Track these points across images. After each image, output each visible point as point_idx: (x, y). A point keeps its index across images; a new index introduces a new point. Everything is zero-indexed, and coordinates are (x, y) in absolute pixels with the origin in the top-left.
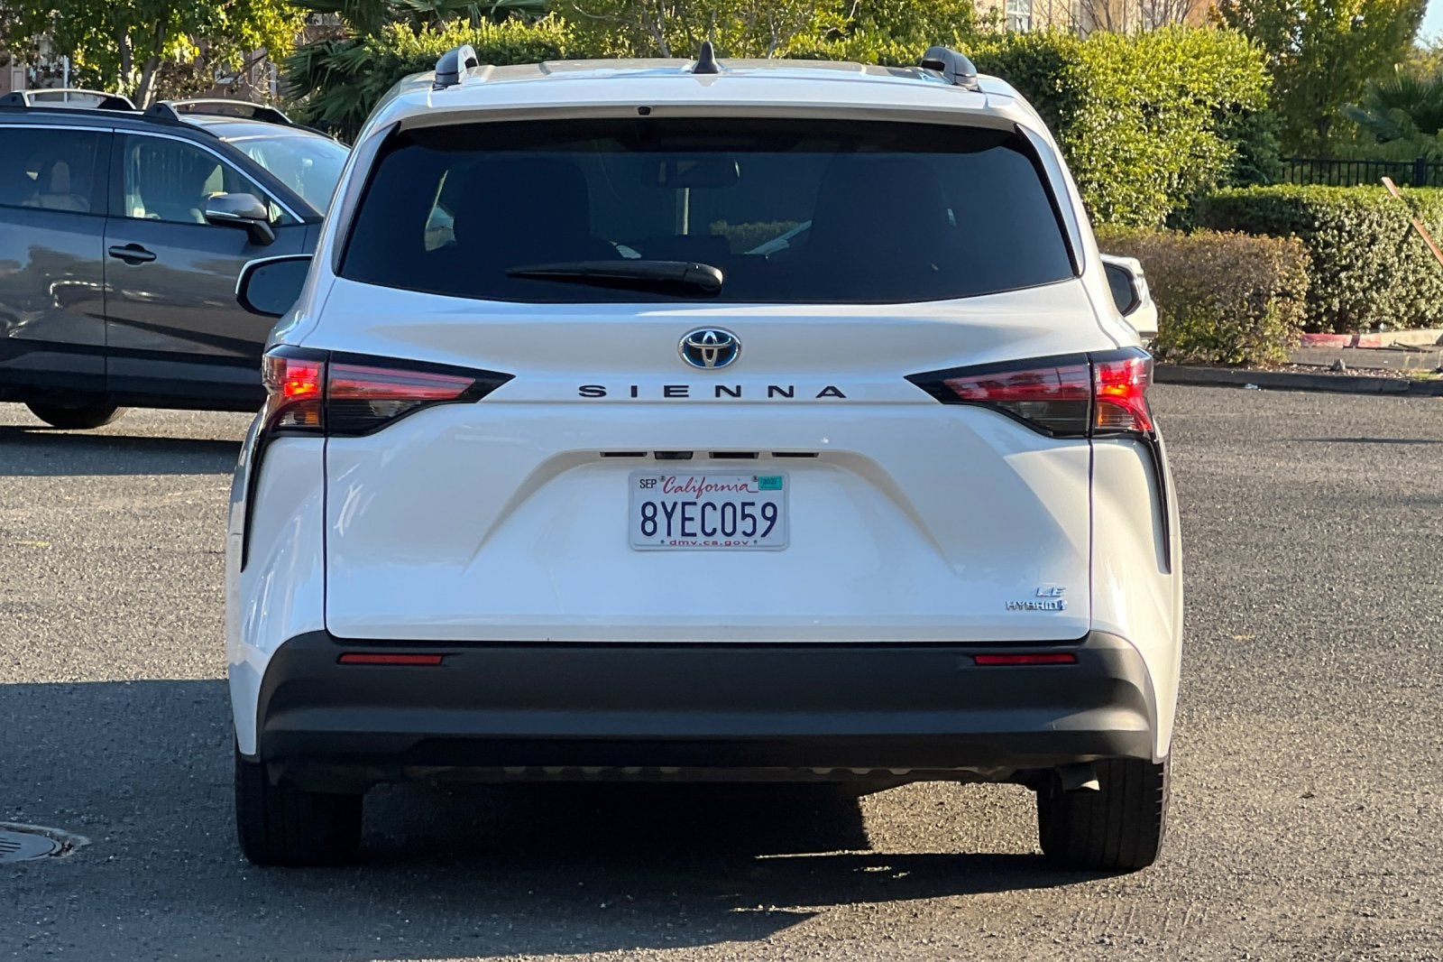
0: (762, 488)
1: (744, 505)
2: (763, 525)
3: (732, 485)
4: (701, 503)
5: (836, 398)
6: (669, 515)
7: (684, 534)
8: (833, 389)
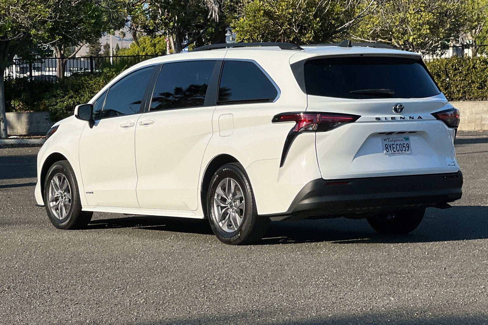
0: (405, 140)
1: (403, 144)
2: (407, 148)
3: (400, 140)
4: (395, 144)
5: (421, 119)
6: (390, 147)
7: (394, 151)
8: (420, 117)
